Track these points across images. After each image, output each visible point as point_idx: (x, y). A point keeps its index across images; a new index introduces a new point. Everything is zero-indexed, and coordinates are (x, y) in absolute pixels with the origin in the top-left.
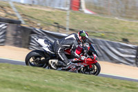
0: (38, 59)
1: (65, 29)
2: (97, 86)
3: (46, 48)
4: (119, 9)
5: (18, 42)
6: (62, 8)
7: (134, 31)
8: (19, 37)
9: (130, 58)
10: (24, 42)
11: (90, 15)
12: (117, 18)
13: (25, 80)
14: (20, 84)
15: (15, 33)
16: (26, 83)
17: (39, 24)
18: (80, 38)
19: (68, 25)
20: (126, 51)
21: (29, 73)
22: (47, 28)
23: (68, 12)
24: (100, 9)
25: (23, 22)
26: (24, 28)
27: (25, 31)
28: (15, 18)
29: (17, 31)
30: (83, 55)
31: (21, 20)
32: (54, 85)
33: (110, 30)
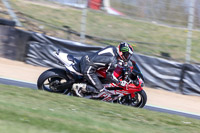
0: (57, 81)
1: (79, 35)
2: (124, 119)
3: (69, 66)
4: (158, 10)
5: (10, 51)
6: (76, 5)
7: (178, 41)
8: (12, 44)
9: (173, 81)
10: (19, 53)
11: (116, 17)
12: (154, 22)
13: (21, 107)
14: (13, 114)
15: (6, 38)
16: (23, 112)
17: (42, 27)
18: (121, 54)
19: (83, 29)
20: (167, 70)
21: (27, 97)
22: (52, 33)
23: (85, 12)
24: (130, 8)
25: (19, 24)
26: (19, 32)
27: (20, 36)
28: (6, 18)
29: (9, 35)
30: (123, 79)
31: (15, 20)
32: (63, 117)
33: (145, 40)
